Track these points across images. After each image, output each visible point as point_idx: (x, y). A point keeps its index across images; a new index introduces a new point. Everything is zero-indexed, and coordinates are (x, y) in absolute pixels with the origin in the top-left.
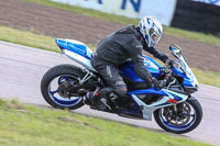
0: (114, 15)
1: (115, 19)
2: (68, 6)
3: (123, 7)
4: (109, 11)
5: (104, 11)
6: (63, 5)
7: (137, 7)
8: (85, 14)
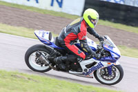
0: (46, 10)
1: (47, 13)
2: (17, 5)
3: (52, 5)
4: (43, 8)
5: (40, 8)
6: (14, 5)
7: (60, 4)
8: (28, 10)
